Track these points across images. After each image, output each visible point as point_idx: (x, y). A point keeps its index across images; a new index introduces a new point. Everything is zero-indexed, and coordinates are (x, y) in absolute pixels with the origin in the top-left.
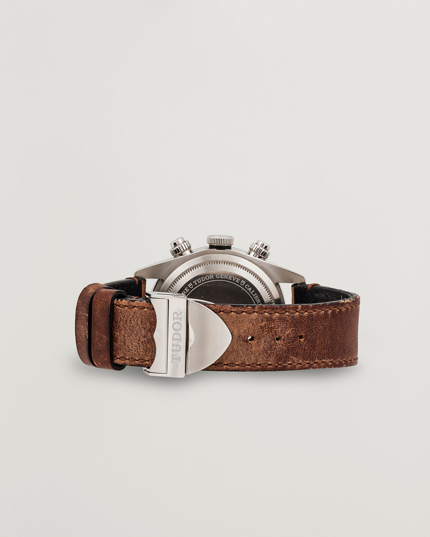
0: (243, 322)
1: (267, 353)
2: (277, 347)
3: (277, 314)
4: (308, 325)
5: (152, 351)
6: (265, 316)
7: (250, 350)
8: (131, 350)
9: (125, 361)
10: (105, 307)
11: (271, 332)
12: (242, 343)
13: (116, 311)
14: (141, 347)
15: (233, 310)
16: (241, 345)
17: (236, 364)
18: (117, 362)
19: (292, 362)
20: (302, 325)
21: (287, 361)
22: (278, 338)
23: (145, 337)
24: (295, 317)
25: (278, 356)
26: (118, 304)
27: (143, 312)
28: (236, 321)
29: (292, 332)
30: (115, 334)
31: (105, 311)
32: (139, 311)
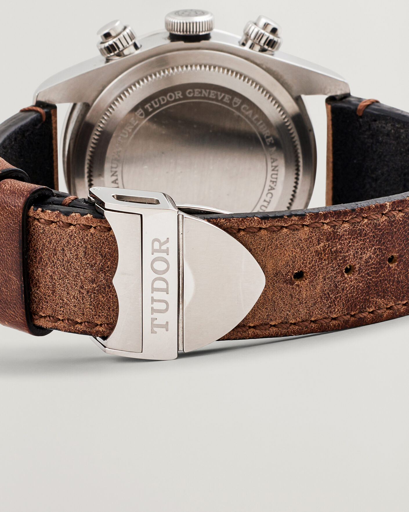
0: (284, 246)
1: (328, 299)
2: (347, 285)
3: (345, 225)
4: (405, 235)
5: (109, 308)
6: (324, 231)
7: (297, 296)
8: (66, 303)
9: (56, 324)
10: (11, 223)
11: (336, 259)
12: (282, 285)
13: (34, 229)
14: (87, 300)
15: (264, 226)
16: (280, 290)
17: (271, 325)
18: (41, 324)
19: (375, 308)
20: (392, 238)
21: (365, 309)
22: (349, 267)
23: (93, 281)
24: (379, 225)
25: (349, 301)
26: (37, 217)
27: (87, 235)
28: (270, 247)
29: (374, 254)
30: (33, 272)
31: (13, 230)
32: (79, 232)
